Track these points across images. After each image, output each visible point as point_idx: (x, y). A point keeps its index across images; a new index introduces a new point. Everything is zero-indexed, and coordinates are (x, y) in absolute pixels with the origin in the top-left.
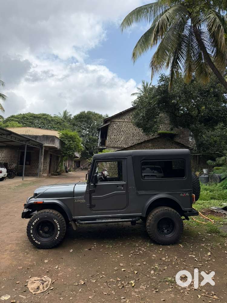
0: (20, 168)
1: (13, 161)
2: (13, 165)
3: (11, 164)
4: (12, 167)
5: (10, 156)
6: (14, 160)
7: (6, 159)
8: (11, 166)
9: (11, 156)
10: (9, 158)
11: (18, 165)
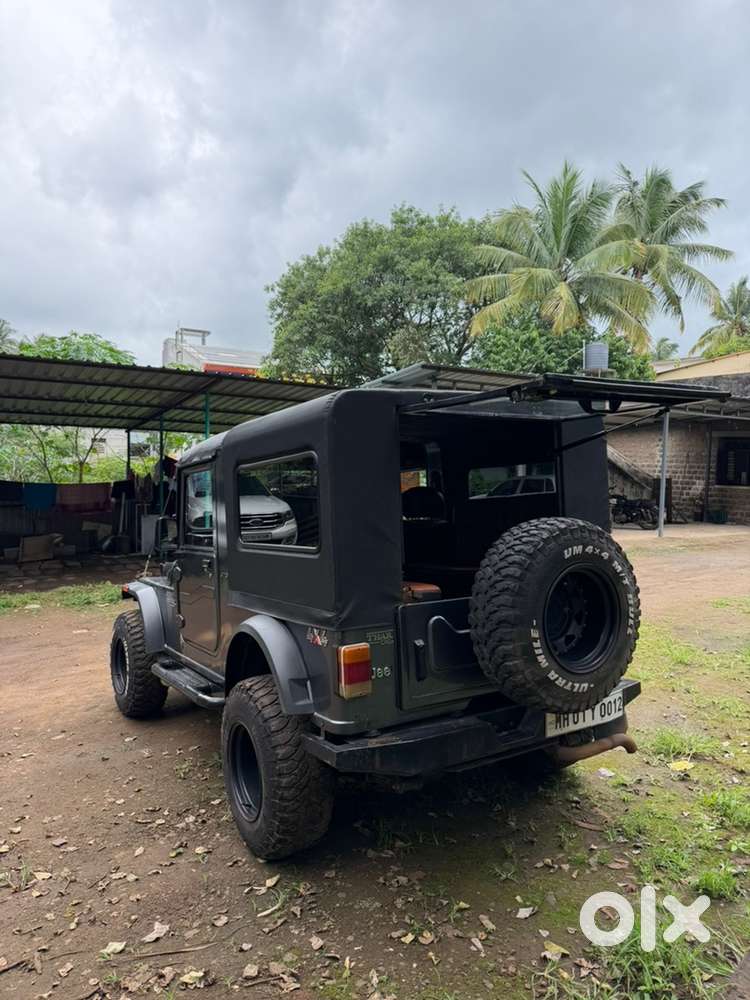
0: (716, 495)
1: (695, 472)
2: (694, 483)
3: (688, 483)
4: (691, 492)
5: (685, 454)
6: (698, 467)
7: (675, 467)
8: (690, 489)
9: (688, 456)
10: (682, 462)
11: (708, 484)
